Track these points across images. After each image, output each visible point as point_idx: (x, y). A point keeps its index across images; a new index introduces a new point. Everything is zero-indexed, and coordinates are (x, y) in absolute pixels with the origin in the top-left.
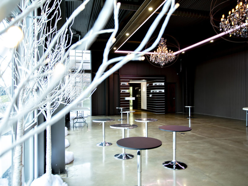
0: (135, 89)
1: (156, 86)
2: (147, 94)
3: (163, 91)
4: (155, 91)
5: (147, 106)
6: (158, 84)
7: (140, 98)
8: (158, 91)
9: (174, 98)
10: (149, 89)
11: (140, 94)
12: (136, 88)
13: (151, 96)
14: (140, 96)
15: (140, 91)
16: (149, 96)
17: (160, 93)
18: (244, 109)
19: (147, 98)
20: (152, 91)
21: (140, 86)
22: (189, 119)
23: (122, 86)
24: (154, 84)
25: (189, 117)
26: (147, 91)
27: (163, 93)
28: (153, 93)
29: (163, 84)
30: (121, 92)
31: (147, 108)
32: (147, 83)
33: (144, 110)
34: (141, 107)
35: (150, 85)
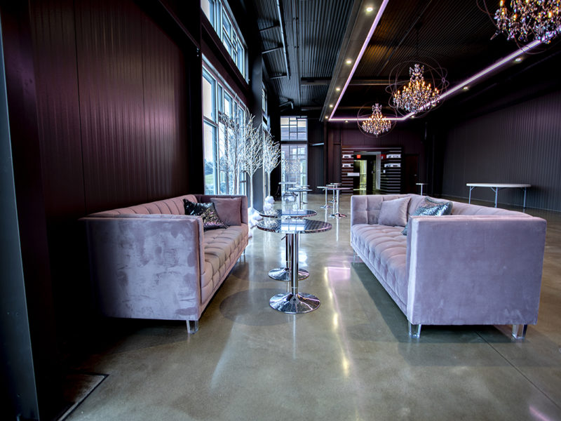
1: (390, 159)
2: (381, 169)
3: (399, 165)
4: (389, 165)
5: (381, 185)
6: (392, 156)
8: (392, 165)
10: (383, 163)
12: (371, 163)
13: (384, 171)
17: (395, 168)
18: (468, 185)
19: (381, 175)
20: (385, 166)
21: (375, 160)
24: (388, 156)
26: (381, 166)
27: (399, 168)
28: (388, 168)
29: (399, 156)
31: (381, 188)
35: (383, 158)
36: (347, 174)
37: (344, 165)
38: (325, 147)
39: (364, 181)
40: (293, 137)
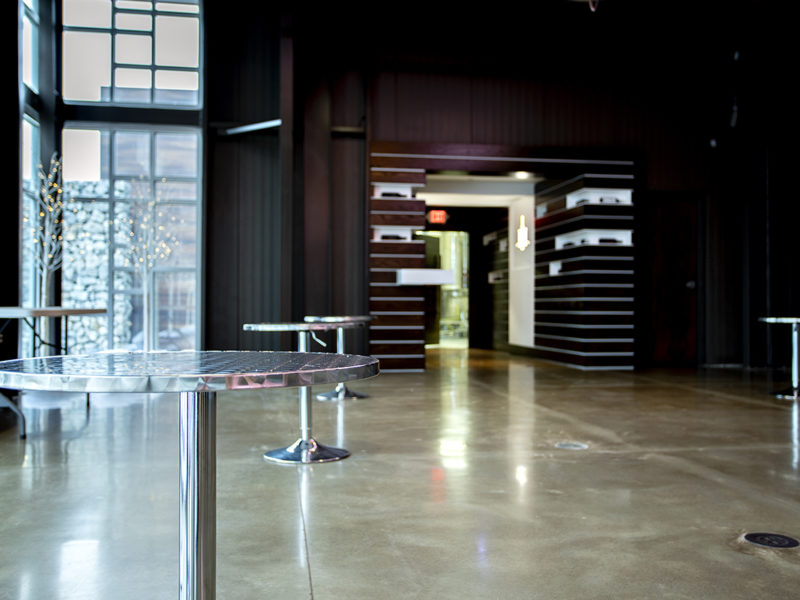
0: (481, 241)
2: (538, 259)
3: (624, 238)
4: (577, 238)
5: (537, 329)
6: (594, 196)
7: (506, 286)
8: (593, 237)
9: (690, 284)
10: (545, 231)
11: (506, 265)
12: (487, 240)
13: (555, 269)
14: (506, 276)
15: (502, 248)
16: (546, 270)
17: (608, 249)
19: (538, 283)
20: (560, 242)
21: (505, 224)
22: (790, 403)
23: (381, 205)
24: (572, 201)
25: (790, 392)
26: (538, 247)
27: (624, 250)
28: (570, 251)
29: (624, 197)
30: (377, 239)
31: (537, 341)
32: (537, 204)
33: (520, 353)
34: (506, 337)
35: (549, 209)
36: (393, 277)
37: (380, 233)
38: (286, 141)
39: (457, 309)
40: (134, 87)
